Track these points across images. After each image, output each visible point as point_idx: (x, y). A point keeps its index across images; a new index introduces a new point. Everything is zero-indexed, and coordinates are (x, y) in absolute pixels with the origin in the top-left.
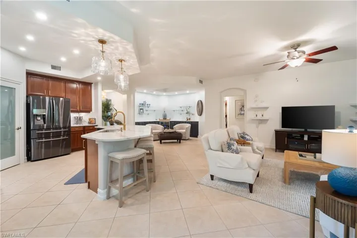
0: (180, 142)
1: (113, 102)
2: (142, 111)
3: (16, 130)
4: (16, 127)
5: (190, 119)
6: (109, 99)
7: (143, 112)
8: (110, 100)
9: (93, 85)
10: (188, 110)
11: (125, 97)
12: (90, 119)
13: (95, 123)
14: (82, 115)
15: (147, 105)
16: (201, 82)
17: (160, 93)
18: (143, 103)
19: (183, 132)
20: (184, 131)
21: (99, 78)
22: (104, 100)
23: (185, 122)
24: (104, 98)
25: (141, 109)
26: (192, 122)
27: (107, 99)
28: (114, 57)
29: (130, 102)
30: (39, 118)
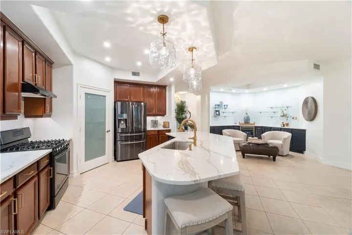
0: (274, 160)
1: (187, 104)
2: (217, 113)
3: (106, 133)
4: (106, 130)
5: (287, 125)
6: (183, 100)
7: (219, 114)
8: (185, 102)
9: (167, 87)
10: (285, 112)
11: (199, 97)
12: (164, 123)
13: (168, 128)
14: (158, 118)
15: (225, 106)
16: (317, 67)
17: (241, 91)
18: (219, 104)
19: (279, 144)
20: (280, 142)
21: (172, 79)
22: (179, 102)
23: (280, 129)
24: (178, 100)
25: (216, 111)
26: (292, 129)
27: (182, 101)
28: (182, 46)
29: (204, 104)
30: (122, 122)
